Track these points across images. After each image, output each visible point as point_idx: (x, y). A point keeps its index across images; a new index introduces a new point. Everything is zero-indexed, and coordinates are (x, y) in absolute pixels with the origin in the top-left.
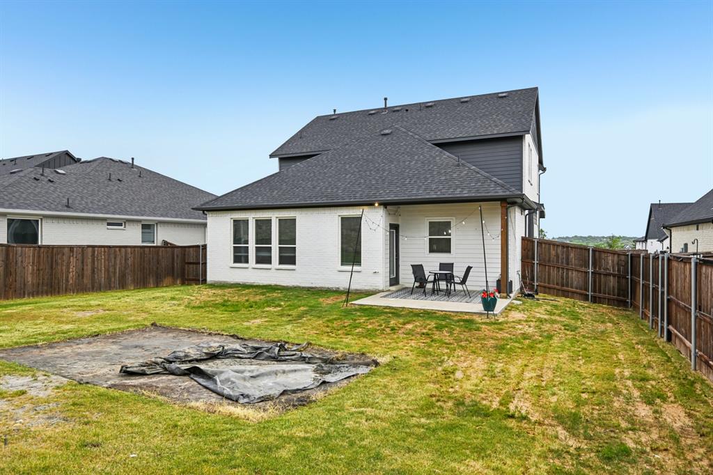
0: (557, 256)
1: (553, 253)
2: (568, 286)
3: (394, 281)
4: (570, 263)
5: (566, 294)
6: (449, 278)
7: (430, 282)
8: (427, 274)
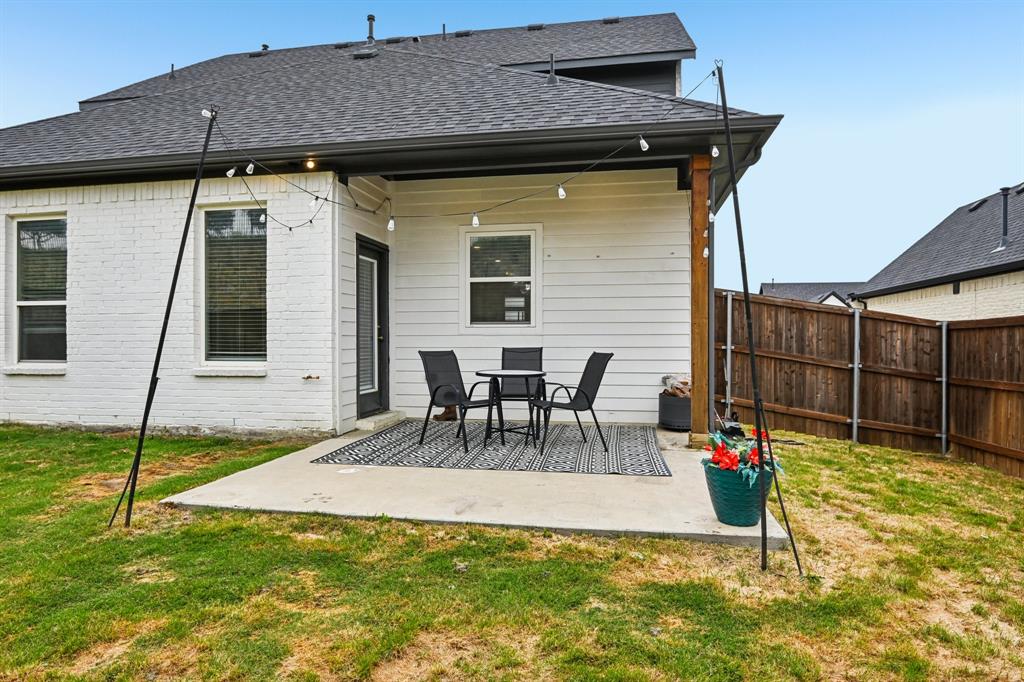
0: (777, 332)
1: (768, 324)
2: (801, 405)
3: (373, 403)
4: (807, 349)
5: (799, 422)
6: (535, 392)
7: (479, 404)
8: (468, 380)
